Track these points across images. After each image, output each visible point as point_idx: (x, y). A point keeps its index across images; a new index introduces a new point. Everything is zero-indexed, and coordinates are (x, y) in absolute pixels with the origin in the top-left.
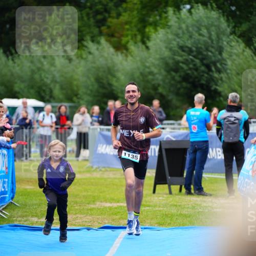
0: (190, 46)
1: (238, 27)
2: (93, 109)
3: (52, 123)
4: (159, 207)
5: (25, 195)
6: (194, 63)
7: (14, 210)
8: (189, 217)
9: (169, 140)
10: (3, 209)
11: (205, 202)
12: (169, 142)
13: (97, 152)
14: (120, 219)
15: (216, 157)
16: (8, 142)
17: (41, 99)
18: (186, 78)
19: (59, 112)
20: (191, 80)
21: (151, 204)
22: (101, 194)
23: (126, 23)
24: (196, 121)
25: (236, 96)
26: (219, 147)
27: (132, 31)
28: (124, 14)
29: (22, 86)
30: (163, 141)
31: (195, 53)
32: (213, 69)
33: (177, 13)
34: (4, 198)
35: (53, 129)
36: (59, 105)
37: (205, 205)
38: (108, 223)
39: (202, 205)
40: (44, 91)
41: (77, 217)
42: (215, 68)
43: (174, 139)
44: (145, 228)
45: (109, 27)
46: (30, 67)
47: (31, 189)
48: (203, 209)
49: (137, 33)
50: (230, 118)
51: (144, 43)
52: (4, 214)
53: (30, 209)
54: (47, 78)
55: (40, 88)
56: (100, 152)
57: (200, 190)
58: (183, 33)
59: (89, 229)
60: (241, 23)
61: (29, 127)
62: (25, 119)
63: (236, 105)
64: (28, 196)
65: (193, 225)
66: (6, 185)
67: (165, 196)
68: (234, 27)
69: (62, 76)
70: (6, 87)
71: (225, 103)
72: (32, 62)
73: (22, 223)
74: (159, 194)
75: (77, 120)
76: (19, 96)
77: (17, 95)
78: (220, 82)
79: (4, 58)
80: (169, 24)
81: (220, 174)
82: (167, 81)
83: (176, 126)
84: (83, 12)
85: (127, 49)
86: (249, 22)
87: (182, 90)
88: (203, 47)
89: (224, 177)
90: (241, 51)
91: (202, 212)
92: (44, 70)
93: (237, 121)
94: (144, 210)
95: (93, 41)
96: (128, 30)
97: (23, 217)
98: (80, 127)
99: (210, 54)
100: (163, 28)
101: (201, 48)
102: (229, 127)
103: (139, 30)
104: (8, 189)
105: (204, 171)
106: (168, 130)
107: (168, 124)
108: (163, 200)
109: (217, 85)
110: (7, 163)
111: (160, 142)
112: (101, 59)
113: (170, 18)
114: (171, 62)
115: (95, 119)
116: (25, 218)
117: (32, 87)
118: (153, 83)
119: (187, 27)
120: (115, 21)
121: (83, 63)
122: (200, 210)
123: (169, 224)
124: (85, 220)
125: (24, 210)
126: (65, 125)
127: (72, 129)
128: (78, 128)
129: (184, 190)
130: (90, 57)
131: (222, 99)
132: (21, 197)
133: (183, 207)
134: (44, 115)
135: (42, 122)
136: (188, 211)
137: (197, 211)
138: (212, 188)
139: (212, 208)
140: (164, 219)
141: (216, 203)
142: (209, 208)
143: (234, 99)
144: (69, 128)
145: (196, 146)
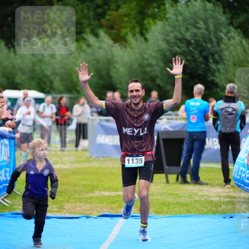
1: (236, 18)
4: (157, 195)
6: (193, 54)
7: (15, 198)
8: (186, 205)
9: (166, 130)
10: (5, 197)
11: (201, 191)
12: (166, 132)
13: (96, 142)
14: (118, 207)
15: (212, 147)
16: (10, 132)
17: (42, 90)
19: (59, 103)
20: (189, 71)
22: (100, 183)
23: (125, 15)
24: (195, 112)
25: (234, 87)
26: (215, 137)
27: (130, 23)
28: (123, 6)
29: (23, 77)
30: (161, 131)
32: (211, 60)
33: (174, 5)
35: (54, 119)
37: (201, 193)
38: (107, 211)
39: (199, 194)
40: (45, 83)
41: (77, 206)
42: (213, 60)
43: (171, 130)
45: (108, 20)
46: (30, 59)
48: (200, 198)
49: (136, 25)
50: (228, 109)
51: (142, 34)
52: (6, 202)
54: (48, 70)
55: (40, 79)
56: (99, 142)
59: (88, 217)
60: (238, 15)
65: (190, 213)
67: (162, 185)
68: (232, 18)
69: (63, 68)
70: (8, 78)
71: (222, 94)
74: (156, 183)
75: (77, 111)
76: (21, 87)
77: (18, 86)
78: (217, 73)
79: (6, 51)
80: (167, 16)
81: (216, 164)
82: (165, 72)
83: (173, 117)
85: (126, 41)
86: (247, 13)
88: (201, 39)
90: (239, 42)
91: (198, 200)
93: (234, 112)
96: (127, 22)
98: (80, 118)
99: (209, 45)
100: (161, 20)
101: (199, 41)
102: (226, 118)
103: (138, 22)
106: (165, 120)
108: (160, 189)
109: (214, 76)
110: (9, 152)
111: (158, 132)
112: (101, 51)
113: (168, 10)
115: (94, 110)
117: (33, 79)
118: (152, 74)
119: (185, 20)
120: (114, 13)
121: (82, 54)
122: (196, 199)
123: (166, 212)
124: (84, 208)
126: (65, 116)
127: (72, 120)
128: (78, 119)
130: (89, 50)
131: (218, 90)
132: (22, 186)
133: (180, 195)
134: (44, 107)
135: (42, 113)
136: (184, 200)
137: (194, 199)
138: (209, 177)
139: (209, 197)
140: (162, 207)
141: (212, 192)
142: (206, 197)
143: (232, 90)
144: (69, 119)
145: (195, 137)
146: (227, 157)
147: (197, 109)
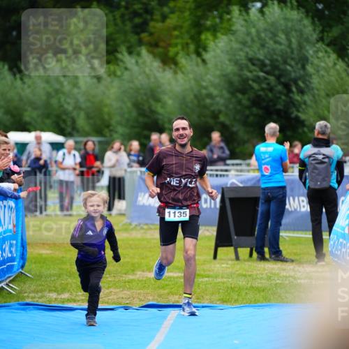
0: (262, 57)
1: (327, 32)
2: (131, 145)
3: (76, 164)
4: (222, 277)
5: (39, 263)
6: (267, 81)
7: (25, 283)
8: (263, 291)
9: (235, 186)
10: (10, 282)
11: (284, 270)
12: (234, 189)
13: (138, 203)
14: (168, 294)
15: (298, 209)
17: (61, 132)
18: (257, 101)
19: (85, 149)
20: (264, 104)
21: (211, 273)
22: (143, 261)
23: (175, 28)
24: (268, 160)
25: (326, 126)
26: (303, 195)
27: (182, 38)
28: (172, 16)
29: (35, 114)
30: (227, 188)
31: (268, 68)
32: (294, 89)
33: (244, 13)
34: (12, 266)
35: (77, 172)
36: (84, 139)
37: (285, 274)
38: (153, 300)
39: (281, 275)
40: (64, 121)
41: (111, 292)
42: (297, 88)
43: (241, 185)
44: (203, 307)
45: (151, 34)
46: (44, 88)
47: (47, 254)
48: (282, 280)
49: (189, 41)
50: (317, 156)
51: (199, 54)
52: (12, 288)
53: (46, 281)
54: (69, 103)
55: (58, 117)
56: (141, 203)
57: (277, 254)
58: (253, 41)
59: (126, 309)
60: (331, 27)
61: (43, 170)
62: (38, 159)
63: (325, 137)
64: (44, 263)
65: (269, 301)
66: (13, 250)
67: (230, 262)
68: (322, 32)
69: (89, 100)
70: (13, 116)
71: (310, 135)
72: (47, 82)
73: (35, 300)
74: (221, 259)
75: (110, 160)
76: (31, 128)
77: (28, 127)
78: (304, 106)
79: (8, 77)
80: (234, 28)
81: (304, 232)
82: (231, 106)
83: (244, 167)
84: (116, 13)
85: (176, 64)
86: (342, 24)
87: (251, 118)
88: (279, 59)
89: (311, 236)
90: (331, 64)
91: (281, 284)
92: (63, 93)
93: (326, 160)
94: (202, 282)
95: (130, 53)
96: (177, 37)
97: (37, 292)
99: (288, 68)
100: (225, 34)
101: (277, 60)
102: (315, 168)
103: (192, 38)
104: (17, 254)
105: (281, 228)
106: (233, 173)
107: (233, 165)
108: (227, 267)
109: (298, 111)
110: (15, 219)
111: (223, 189)
112: (140, 78)
113: (234, 20)
114: (236, 79)
115: (134, 158)
116: (40, 294)
117: (48, 116)
118: (212, 108)
119: (258, 32)
120: (159, 25)
121: (116, 83)
122: (278, 281)
123: (236, 301)
124: (121, 295)
125: (39, 283)
126: (93, 167)
127: (103, 172)
128: (111, 172)
129: (255, 255)
130: (127, 74)
131: (306, 129)
132: (34, 265)
133: (255, 277)
136: (261, 283)
137: (273, 282)
138: (295, 251)
139: (295, 279)
140: (229, 294)
141: (300, 272)
142: (291, 279)
143: (323, 129)
144: (99, 172)
145: (269, 194)
146: (320, 223)
147: (270, 157)
